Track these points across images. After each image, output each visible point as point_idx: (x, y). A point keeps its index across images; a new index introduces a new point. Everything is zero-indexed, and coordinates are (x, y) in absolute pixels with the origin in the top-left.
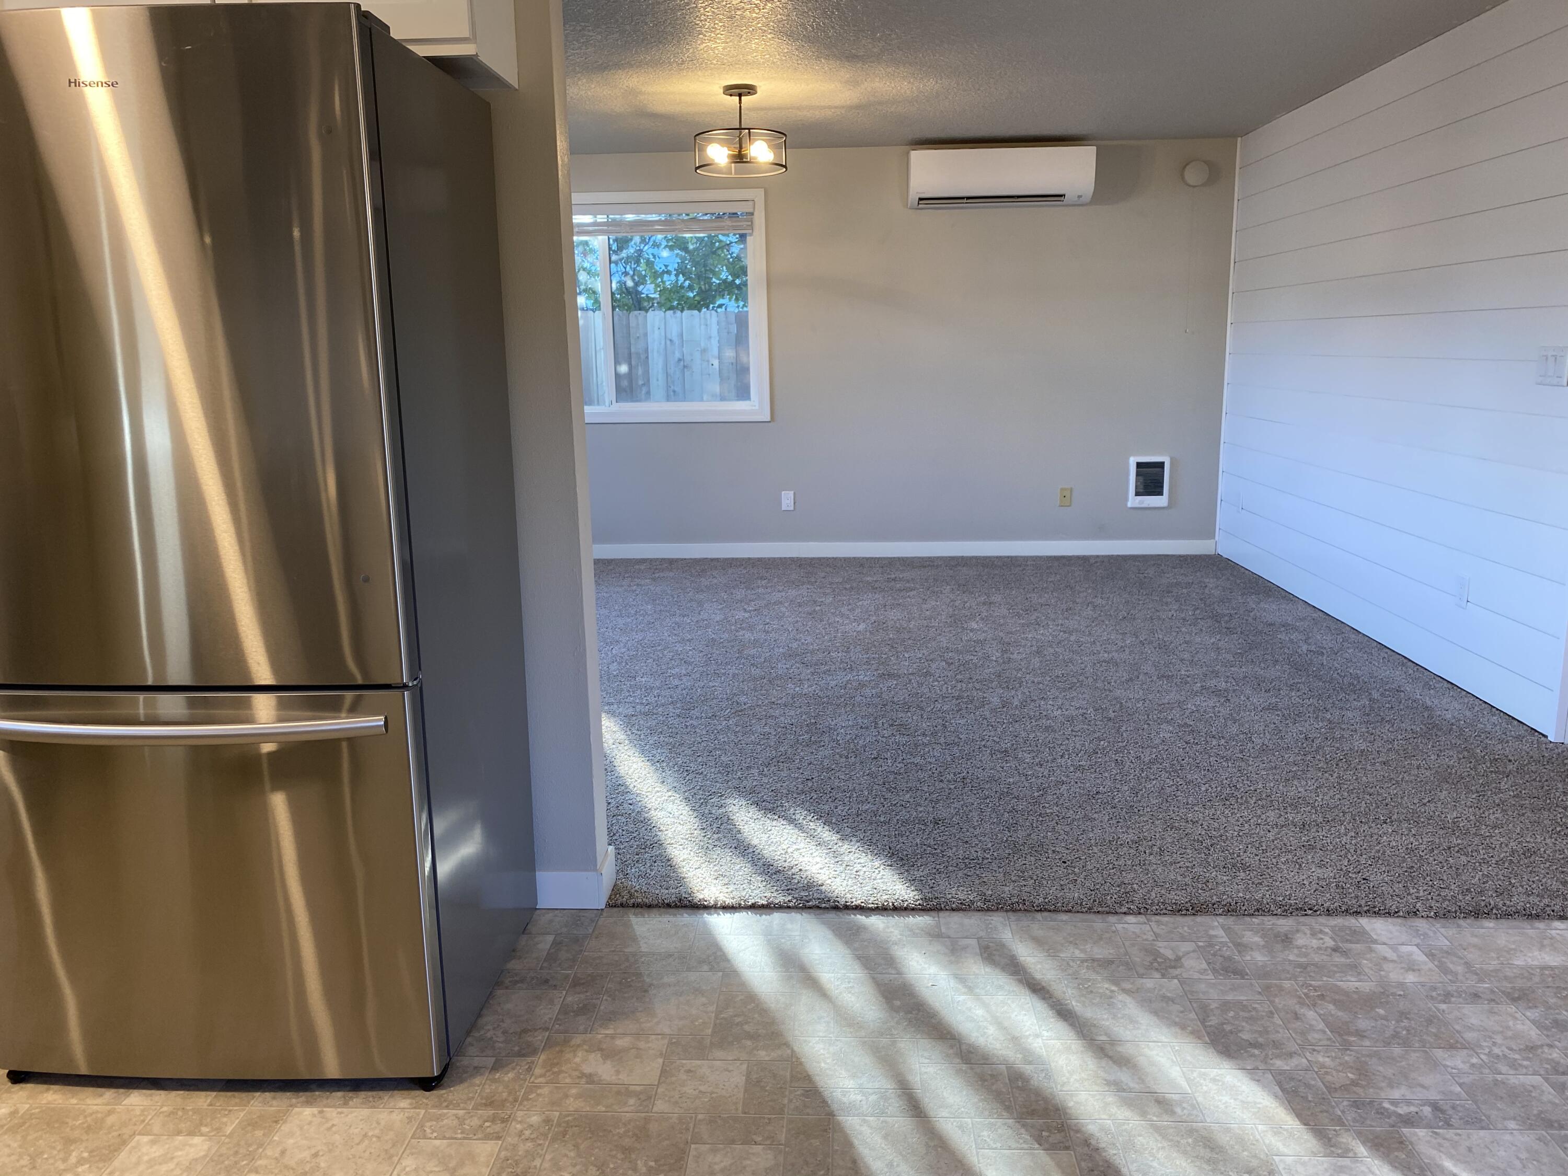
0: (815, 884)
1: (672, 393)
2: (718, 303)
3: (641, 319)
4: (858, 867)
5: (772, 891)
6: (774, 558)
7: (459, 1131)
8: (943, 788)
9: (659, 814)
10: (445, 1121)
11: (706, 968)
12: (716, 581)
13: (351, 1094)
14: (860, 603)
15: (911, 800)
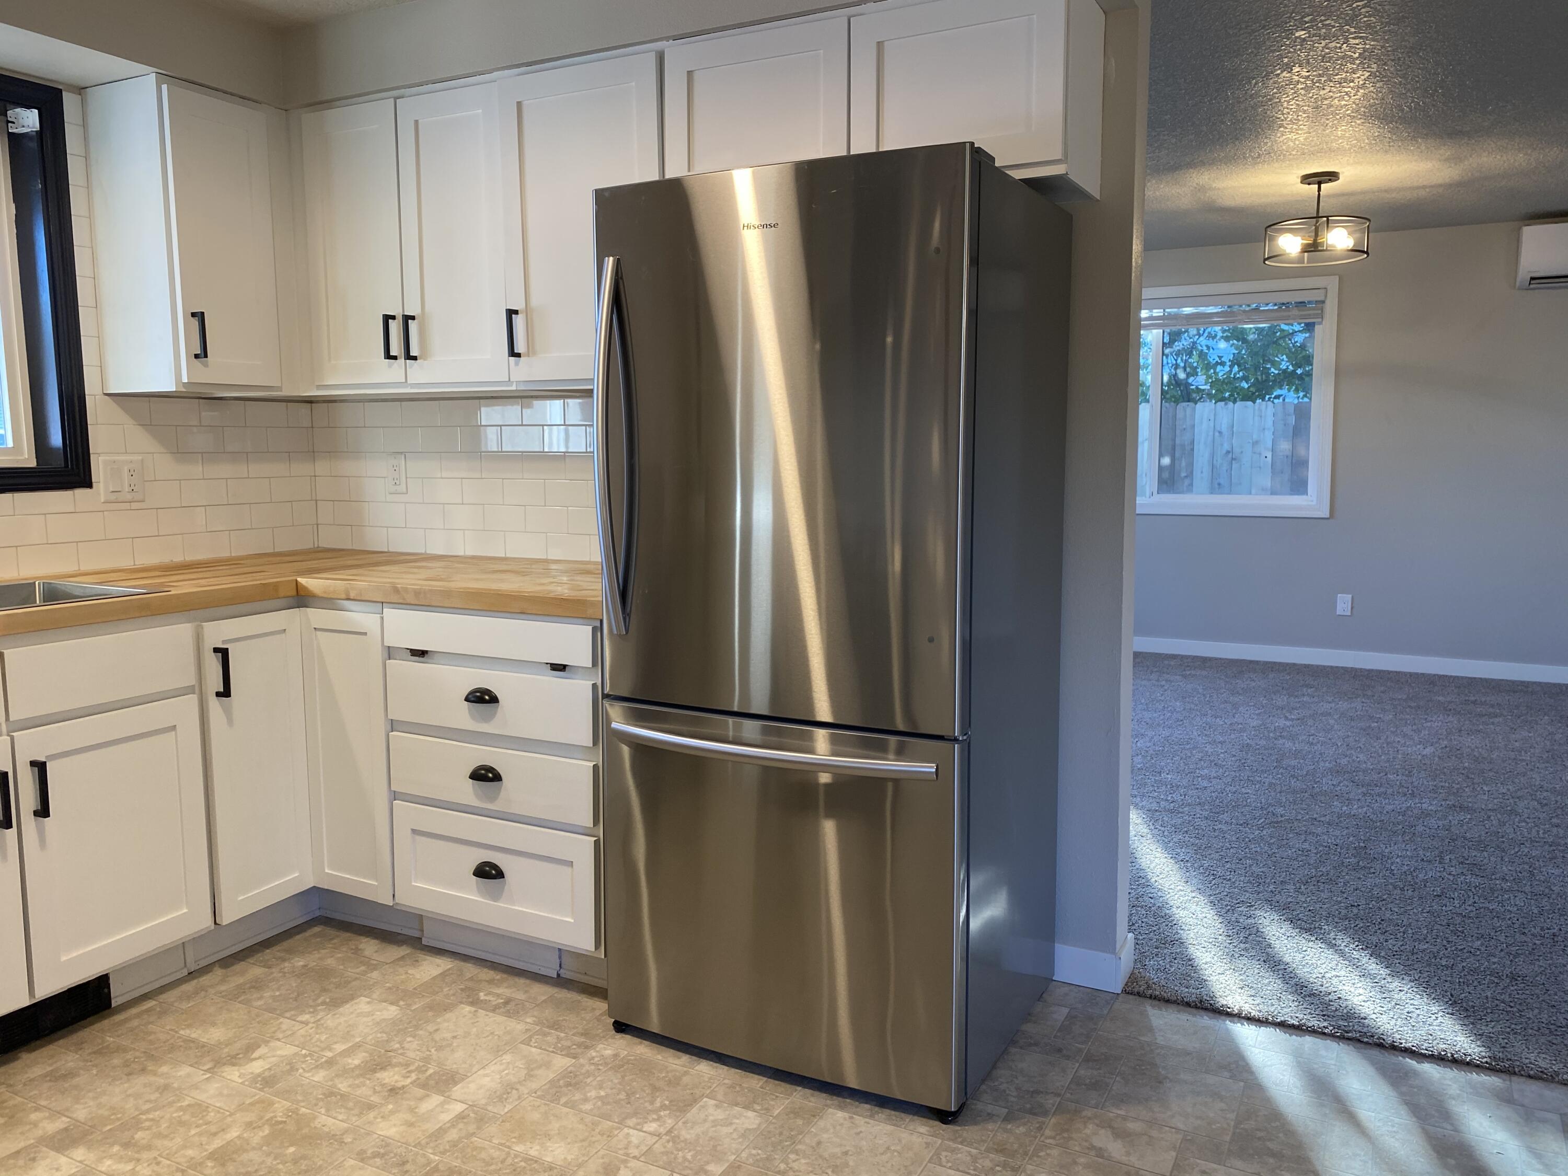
0: (1356, 1016)
1: (1217, 486)
2: (1275, 394)
3: (1189, 411)
4: (1411, 1008)
5: (1305, 1012)
6: (1324, 666)
7: (972, 1168)
8: (1525, 942)
9: (1181, 912)
10: (959, 1155)
11: (1226, 1074)
12: (1254, 684)
13: (877, 1109)
14: (1429, 724)
15: (1483, 949)
